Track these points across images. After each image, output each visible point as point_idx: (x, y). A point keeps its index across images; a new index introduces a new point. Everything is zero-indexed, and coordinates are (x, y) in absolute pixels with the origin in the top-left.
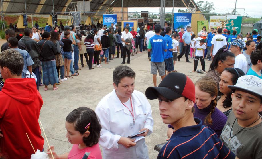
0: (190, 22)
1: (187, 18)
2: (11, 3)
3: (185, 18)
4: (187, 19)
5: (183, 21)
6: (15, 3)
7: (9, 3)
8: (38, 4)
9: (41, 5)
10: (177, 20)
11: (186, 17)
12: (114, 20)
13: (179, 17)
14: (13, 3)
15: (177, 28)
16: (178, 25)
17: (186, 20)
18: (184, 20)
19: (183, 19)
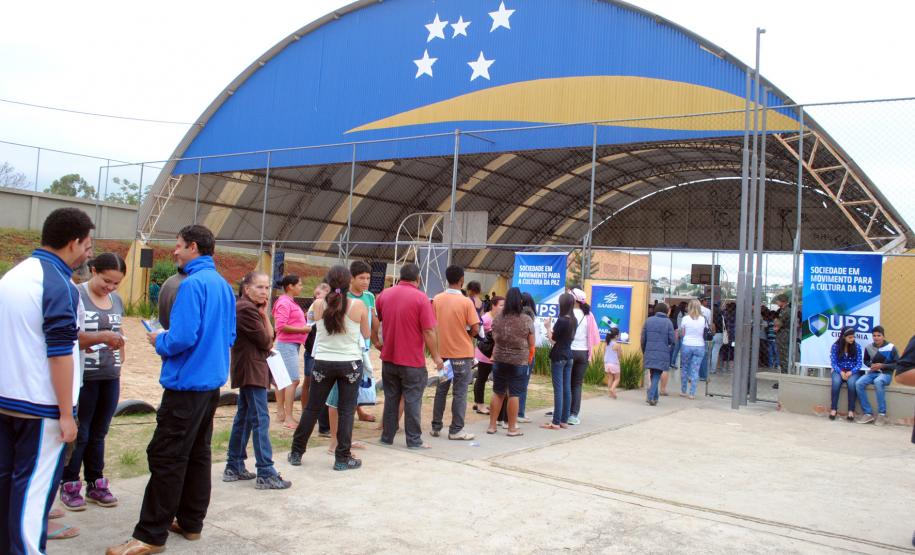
0: (876, 289)
1: (862, 275)
2: (238, 210)
3: (853, 276)
4: (860, 280)
5: (843, 289)
6: (250, 212)
7: (230, 210)
8: (326, 221)
9: (336, 226)
10: (816, 283)
11: (857, 271)
12: (557, 275)
13: (826, 269)
14: (242, 212)
15: (816, 317)
16: (823, 303)
17: (857, 285)
18: (846, 285)
19: (841, 279)
